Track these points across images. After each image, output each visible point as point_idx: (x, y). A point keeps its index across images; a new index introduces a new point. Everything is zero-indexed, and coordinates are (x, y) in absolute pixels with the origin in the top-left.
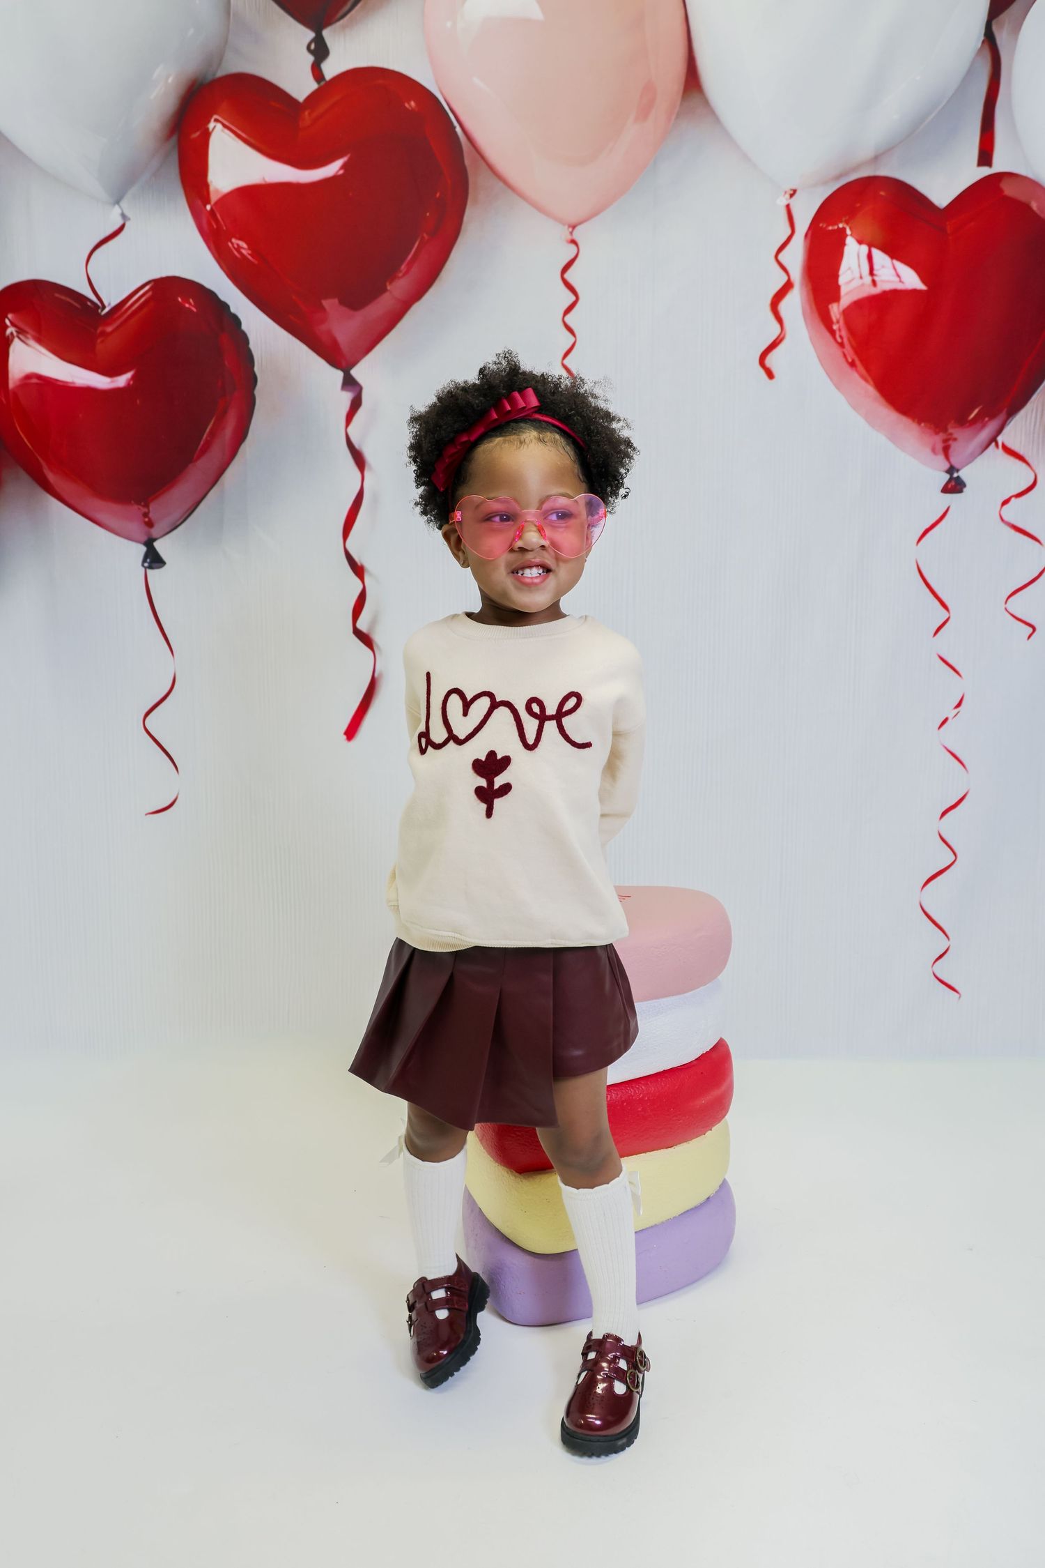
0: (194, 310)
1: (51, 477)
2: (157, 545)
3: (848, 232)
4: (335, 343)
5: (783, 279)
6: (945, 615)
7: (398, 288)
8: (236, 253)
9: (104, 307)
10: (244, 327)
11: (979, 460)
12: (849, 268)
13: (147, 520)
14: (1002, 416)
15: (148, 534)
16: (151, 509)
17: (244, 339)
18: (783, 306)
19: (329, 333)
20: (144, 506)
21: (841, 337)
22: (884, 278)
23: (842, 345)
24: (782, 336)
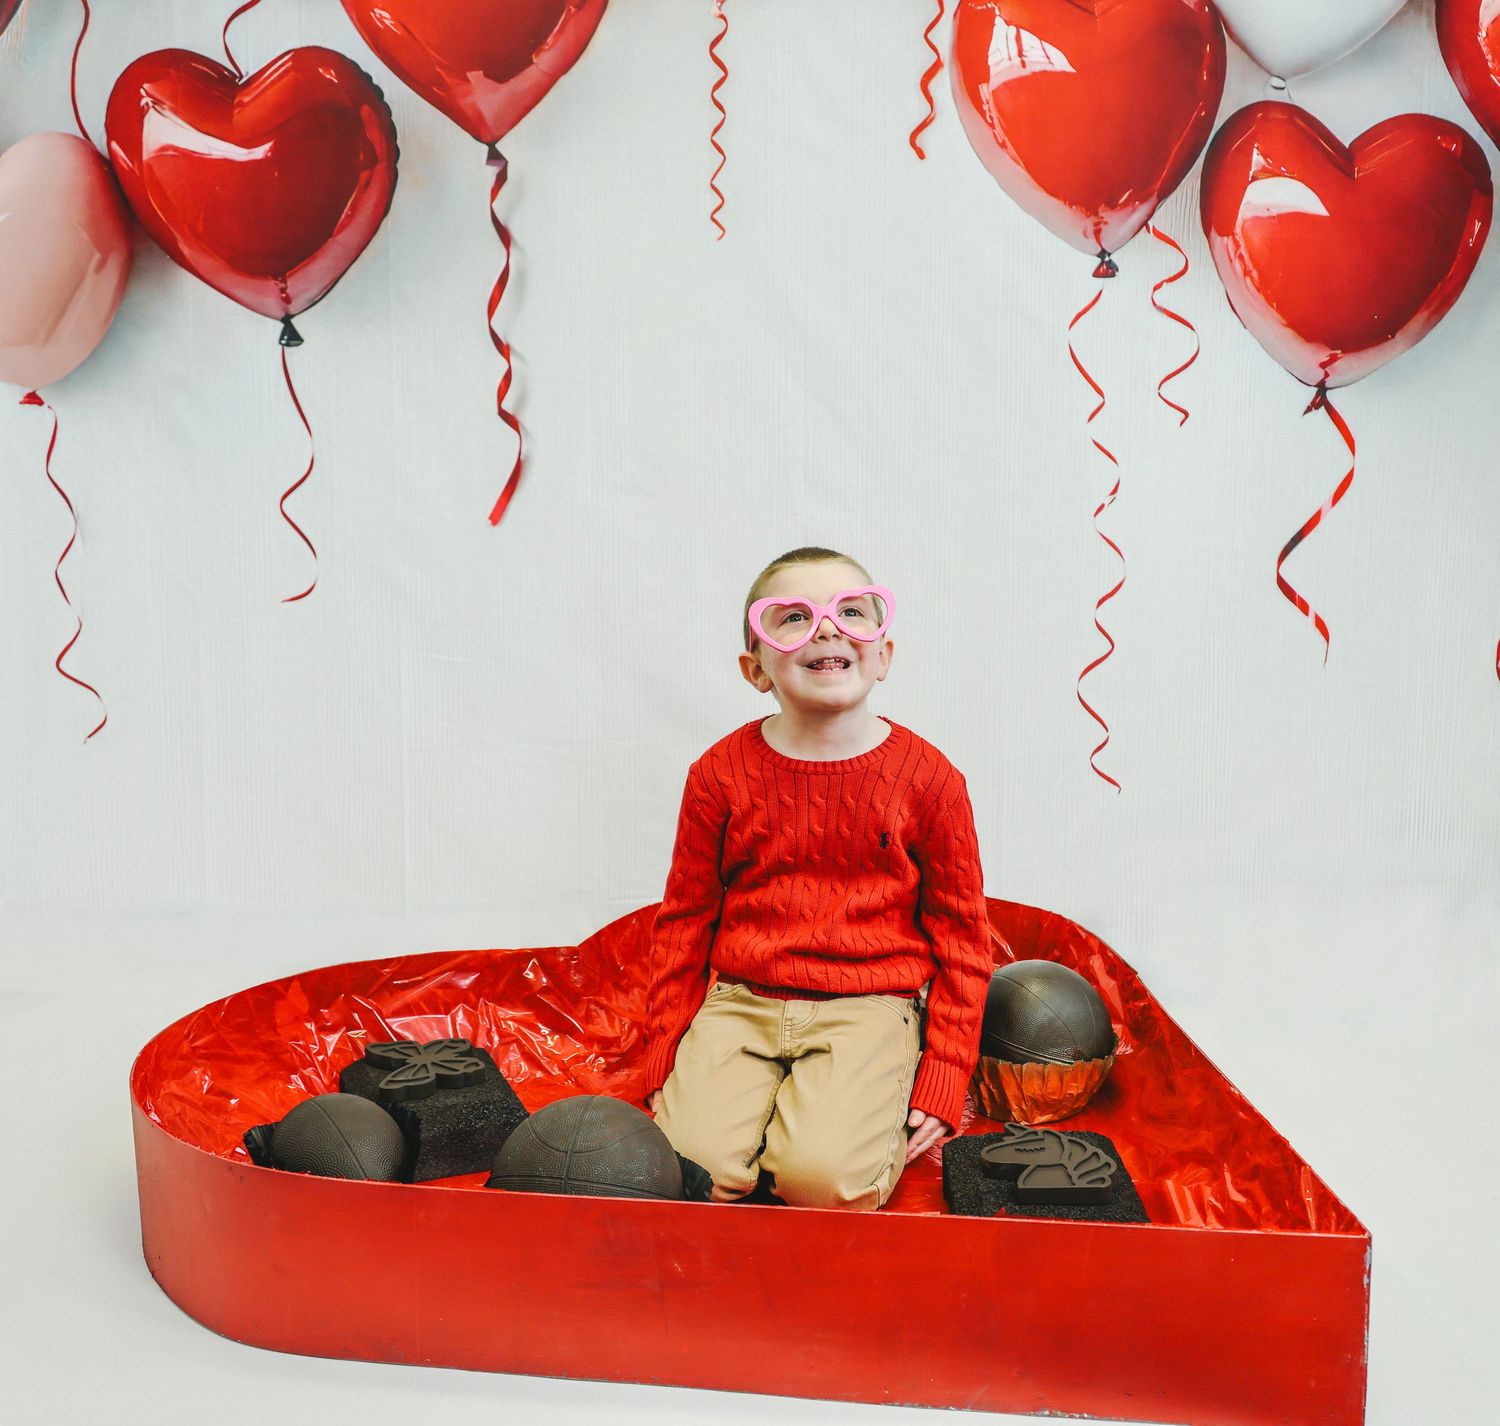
0: (336, 81)
1: (186, 251)
2: (294, 321)
3: (997, 12)
4: (480, 116)
5: (932, 58)
6: (1101, 400)
7: (543, 61)
8: (378, 23)
9: (241, 77)
10: (386, 99)
11: (1130, 242)
12: (998, 50)
13: (284, 295)
14: (1154, 199)
15: (286, 310)
16: (289, 284)
17: (386, 110)
18: (933, 86)
19: (474, 106)
20: (281, 282)
21: (991, 117)
22: (1032, 59)
23: (992, 126)
24: (932, 116)
